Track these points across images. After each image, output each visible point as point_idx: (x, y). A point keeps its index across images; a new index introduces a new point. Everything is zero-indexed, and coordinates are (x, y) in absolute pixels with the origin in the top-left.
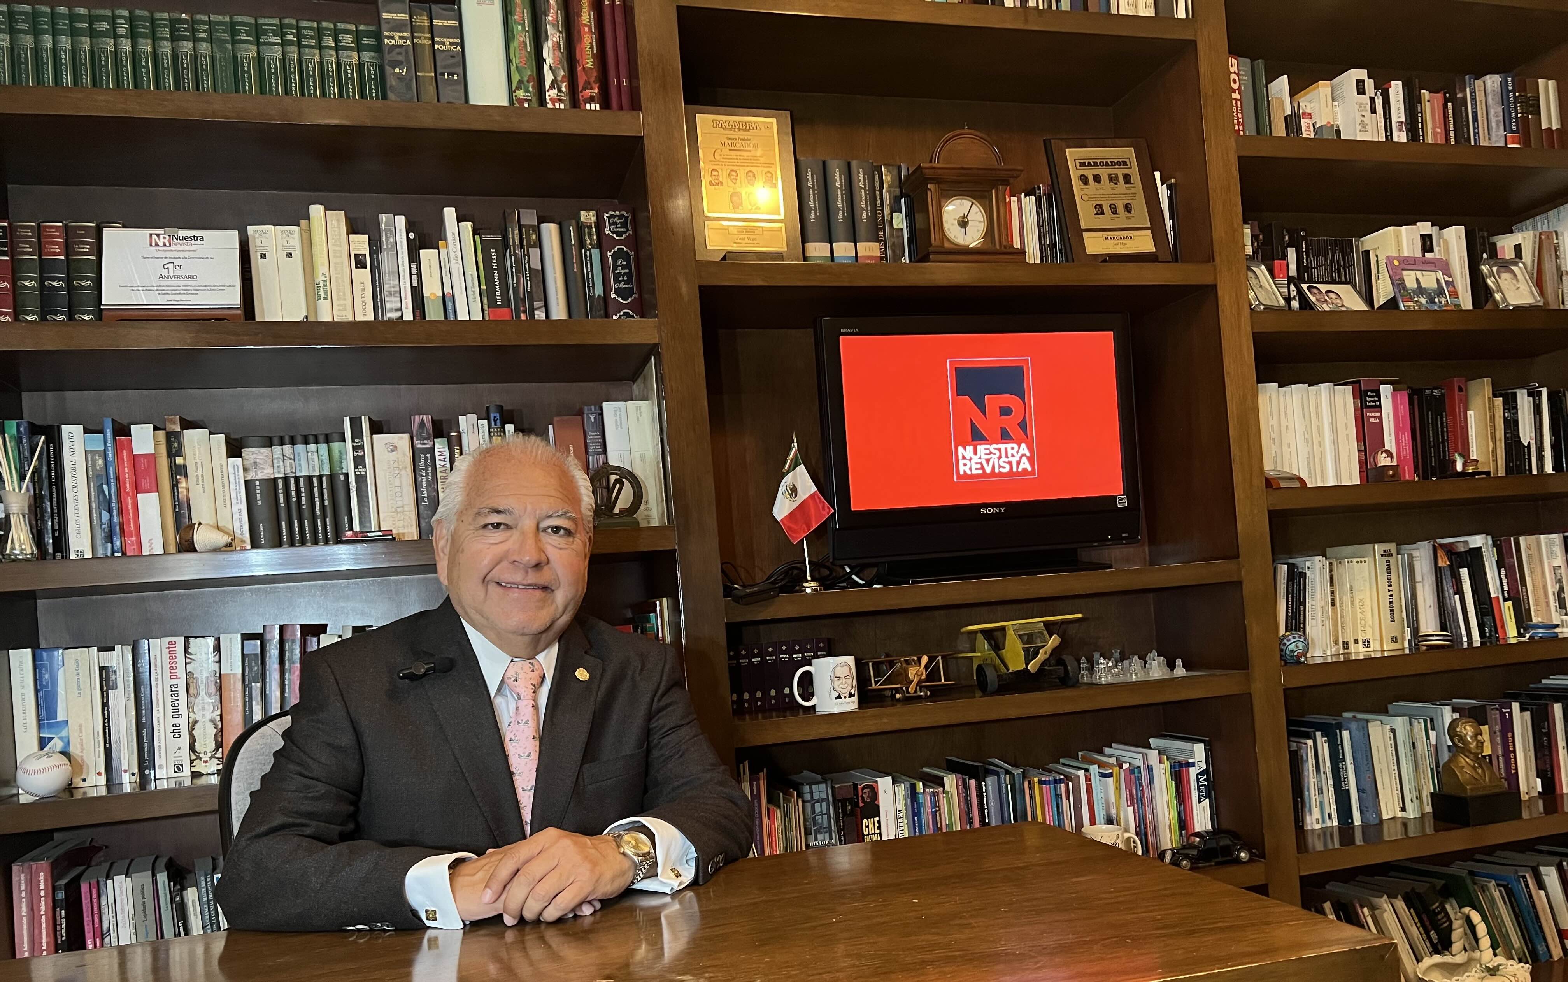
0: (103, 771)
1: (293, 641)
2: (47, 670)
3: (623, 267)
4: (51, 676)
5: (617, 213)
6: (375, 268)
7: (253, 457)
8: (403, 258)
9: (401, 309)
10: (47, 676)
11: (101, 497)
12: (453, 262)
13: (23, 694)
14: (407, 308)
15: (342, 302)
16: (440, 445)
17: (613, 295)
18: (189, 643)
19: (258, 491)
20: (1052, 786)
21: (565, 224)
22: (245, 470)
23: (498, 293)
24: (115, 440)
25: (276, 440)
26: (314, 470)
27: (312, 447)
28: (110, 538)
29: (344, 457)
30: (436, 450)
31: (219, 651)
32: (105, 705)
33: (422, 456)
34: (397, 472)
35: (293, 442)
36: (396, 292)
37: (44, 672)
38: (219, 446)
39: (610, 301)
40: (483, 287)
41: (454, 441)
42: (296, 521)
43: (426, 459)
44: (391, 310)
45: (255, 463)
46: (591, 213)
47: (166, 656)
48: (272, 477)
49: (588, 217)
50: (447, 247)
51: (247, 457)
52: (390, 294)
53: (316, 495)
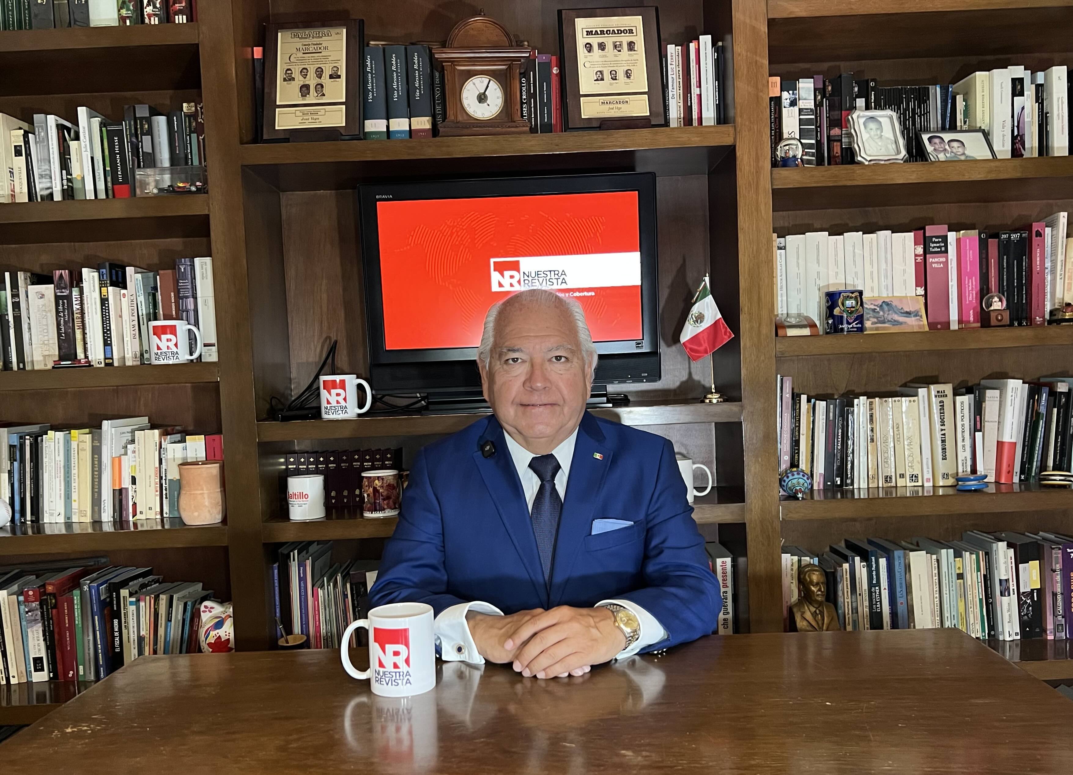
6: (28, 157)
8: (53, 148)
9: (51, 188)
12: (83, 150)
14: (56, 187)
16: (77, 293)
21: (170, 116)
23: (119, 173)
29: (5, 301)
30: (74, 297)
33: (63, 301)
34: (44, 314)
40: (108, 168)
43: (63, 304)
46: (191, 104)
49: (188, 108)
52: (41, 177)
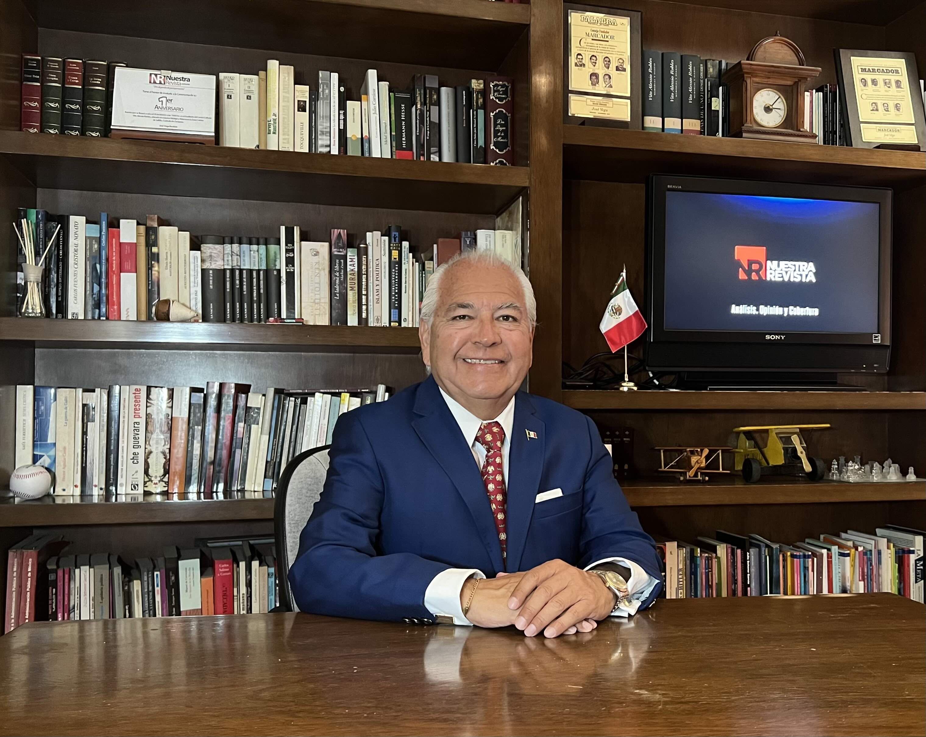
0: (79, 483)
1: (229, 396)
2: (43, 403)
3: (502, 125)
4: (46, 408)
5: (501, 83)
6: (313, 112)
7: (209, 251)
8: (334, 106)
9: (330, 146)
10: (43, 408)
11: (94, 273)
12: (372, 112)
13: (24, 420)
14: (334, 145)
15: (287, 137)
16: (351, 254)
17: (492, 147)
18: (150, 391)
19: (211, 278)
20: (802, 560)
21: (459, 89)
22: (203, 261)
23: (404, 139)
24: (108, 230)
25: (227, 239)
26: (254, 265)
27: (255, 247)
28: (97, 305)
29: (278, 256)
30: (348, 257)
31: (172, 399)
32: (84, 433)
33: (337, 261)
34: (317, 271)
35: (240, 243)
36: (327, 132)
37: (40, 404)
38: (185, 241)
39: (489, 151)
40: (394, 133)
41: (362, 251)
42: (238, 304)
43: (340, 263)
44: (322, 146)
45: (211, 256)
46: (481, 81)
47: (133, 400)
48: (222, 268)
49: (476, 84)
50: (368, 100)
51: (205, 251)
52: (323, 133)
53: (255, 284)
